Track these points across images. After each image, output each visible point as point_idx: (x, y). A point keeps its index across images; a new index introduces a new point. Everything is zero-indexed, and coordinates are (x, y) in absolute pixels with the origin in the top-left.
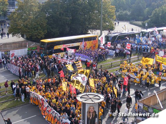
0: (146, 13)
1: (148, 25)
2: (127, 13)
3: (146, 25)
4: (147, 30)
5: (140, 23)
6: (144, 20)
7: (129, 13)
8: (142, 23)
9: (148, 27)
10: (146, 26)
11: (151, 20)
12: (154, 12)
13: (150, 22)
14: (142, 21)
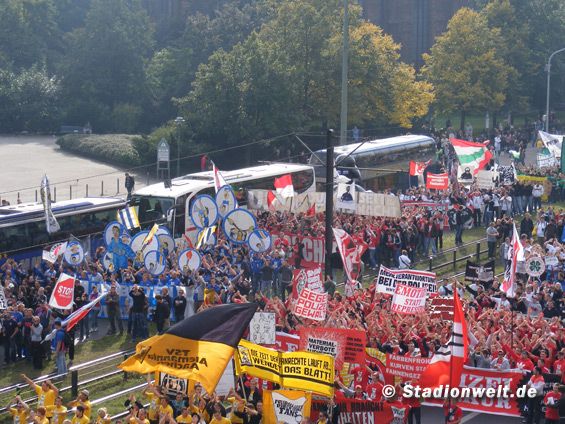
0: (158, 81)
1: (172, 155)
2: (37, 82)
3: (164, 155)
4: (168, 185)
5: (123, 143)
6: (144, 124)
7: (49, 85)
8: (135, 141)
9: (173, 164)
10: (164, 164)
11: (192, 124)
12: (204, 72)
13: (185, 137)
14: (133, 133)
